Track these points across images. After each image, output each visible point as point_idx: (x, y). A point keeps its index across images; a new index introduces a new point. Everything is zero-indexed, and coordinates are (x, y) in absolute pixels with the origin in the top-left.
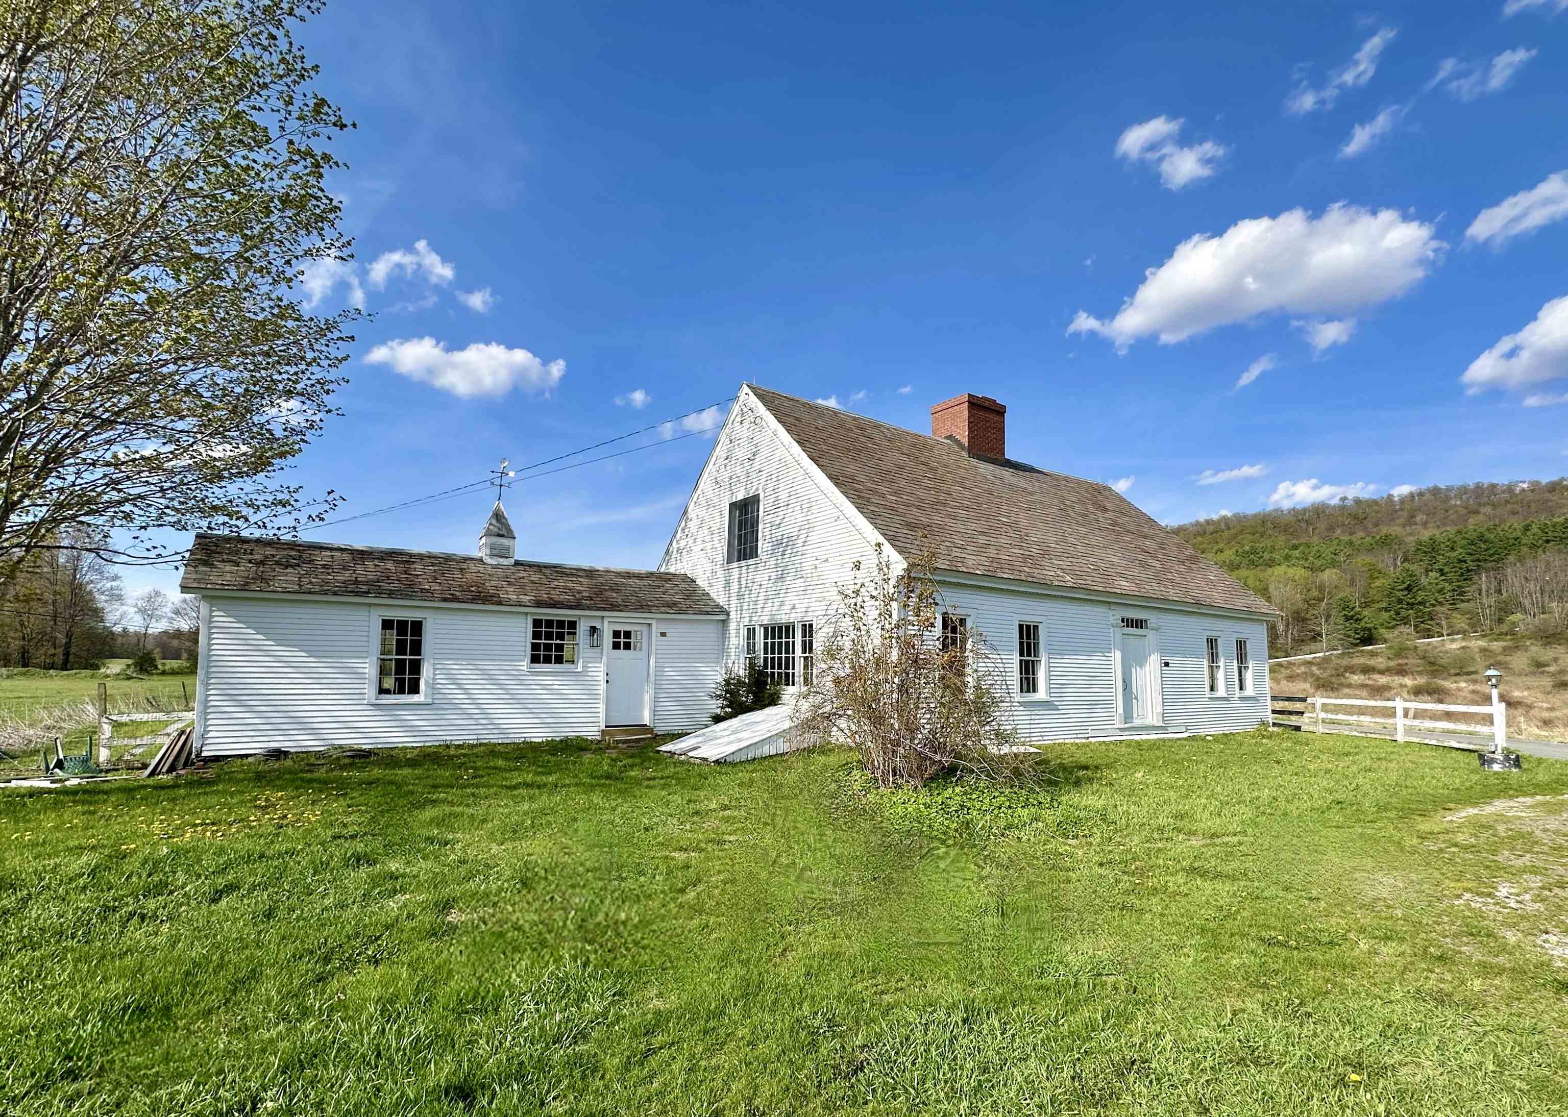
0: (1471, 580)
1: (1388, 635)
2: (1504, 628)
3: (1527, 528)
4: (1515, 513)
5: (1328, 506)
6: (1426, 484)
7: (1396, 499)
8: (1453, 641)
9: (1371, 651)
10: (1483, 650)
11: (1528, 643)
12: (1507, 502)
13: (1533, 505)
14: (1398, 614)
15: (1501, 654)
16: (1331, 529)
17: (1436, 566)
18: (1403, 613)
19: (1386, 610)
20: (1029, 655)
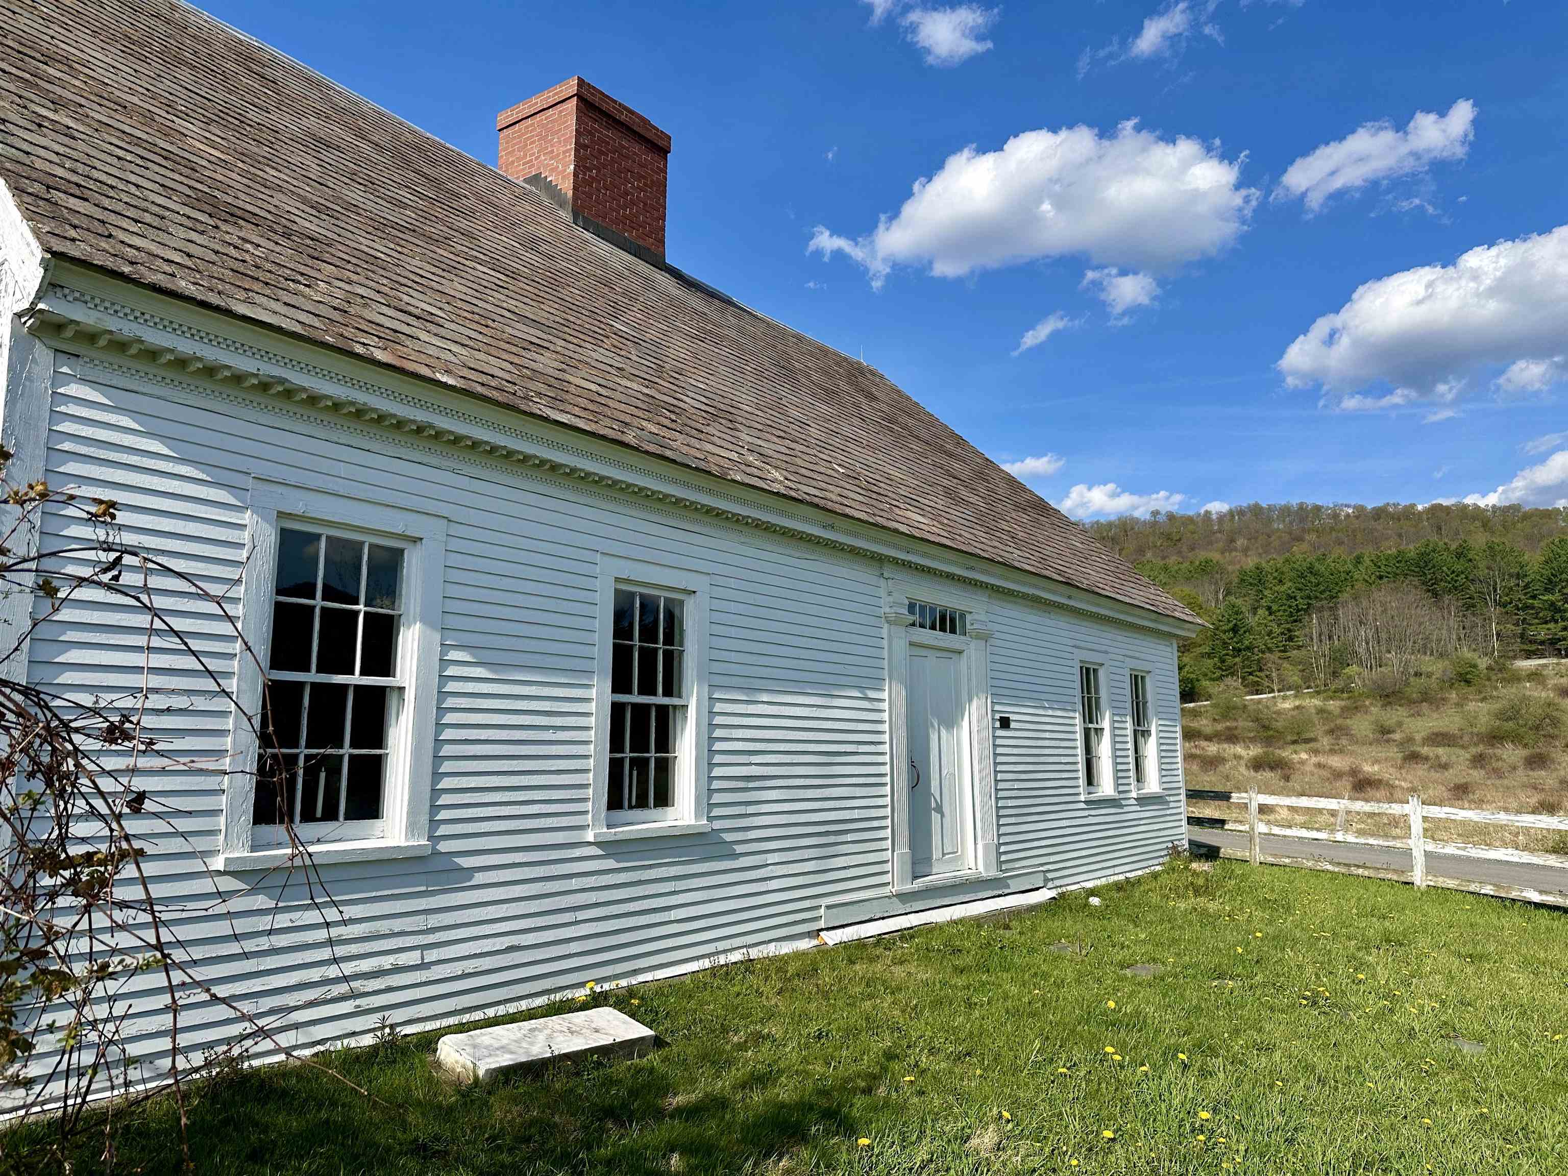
0: (1300, 621)
1: (1214, 688)
2: (1339, 683)
3: (1358, 561)
4: (1341, 543)
5: (1136, 521)
6: (1245, 502)
7: (1214, 517)
8: (1285, 698)
9: (1194, 710)
10: (1321, 711)
11: (1367, 703)
12: (1332, 529)
13: (1359, 536)
14: (1223, 661)
15: (1340, 716)
16: (1141, 551)
17: (1263, 602)
18: (1230, 661)
19: (1209, 655)
20: (648, 688)
